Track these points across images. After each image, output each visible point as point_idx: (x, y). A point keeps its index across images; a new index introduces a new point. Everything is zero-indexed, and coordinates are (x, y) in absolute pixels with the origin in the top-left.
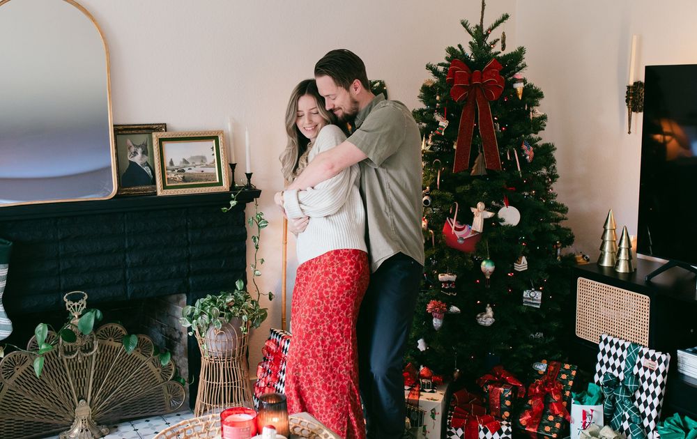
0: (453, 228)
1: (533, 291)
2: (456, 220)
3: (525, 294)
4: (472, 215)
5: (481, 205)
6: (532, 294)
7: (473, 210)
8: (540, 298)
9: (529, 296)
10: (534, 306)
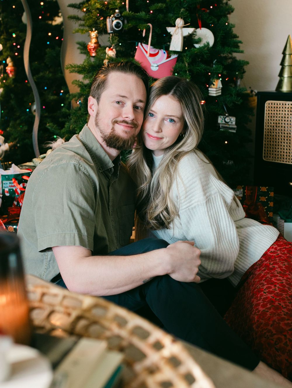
0: (147, 55)
1: (227, 116)
2: (151, 45)
3: (220, 120)
4: (169, 36)
5: (179, 22)
6: (227, 120)
7: (170, 30)
8: (234, 123)
9: (224, 122)
10: (231, 131)
